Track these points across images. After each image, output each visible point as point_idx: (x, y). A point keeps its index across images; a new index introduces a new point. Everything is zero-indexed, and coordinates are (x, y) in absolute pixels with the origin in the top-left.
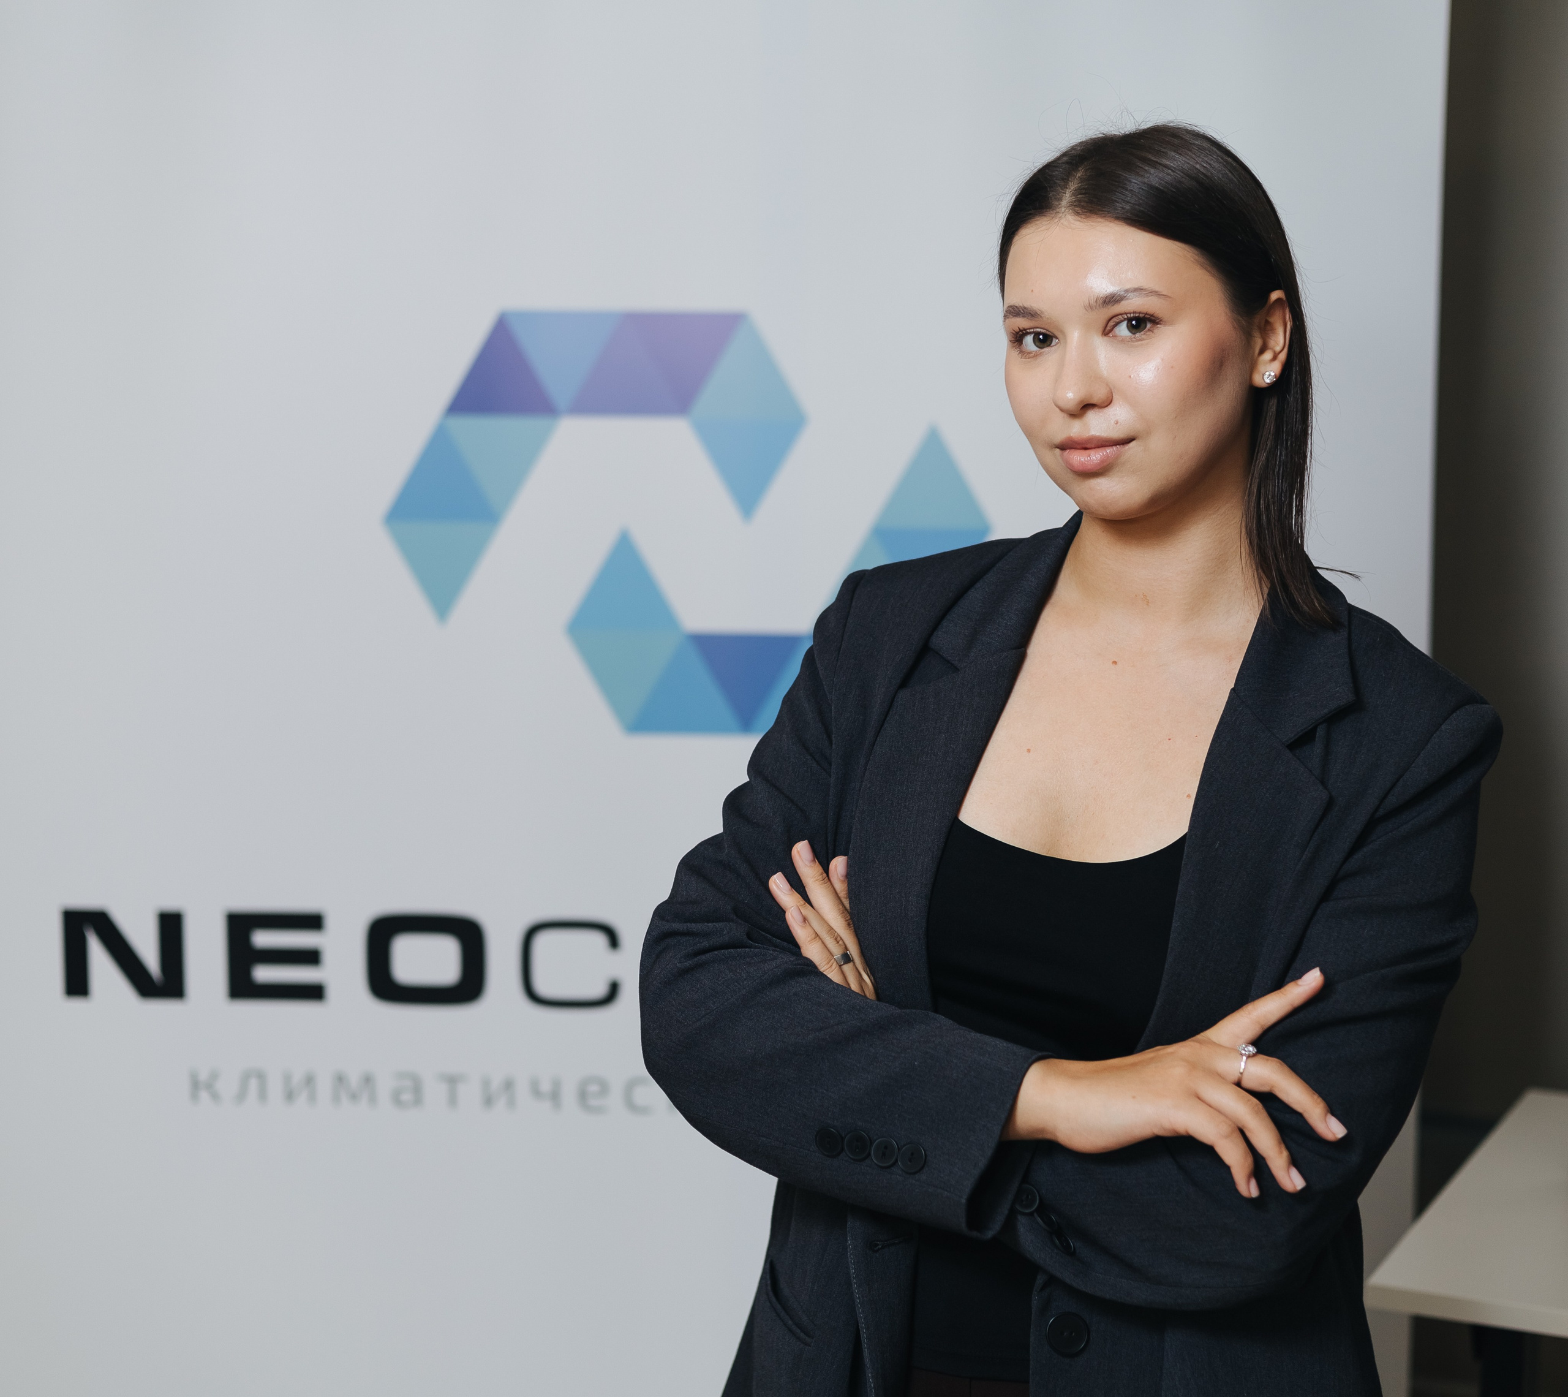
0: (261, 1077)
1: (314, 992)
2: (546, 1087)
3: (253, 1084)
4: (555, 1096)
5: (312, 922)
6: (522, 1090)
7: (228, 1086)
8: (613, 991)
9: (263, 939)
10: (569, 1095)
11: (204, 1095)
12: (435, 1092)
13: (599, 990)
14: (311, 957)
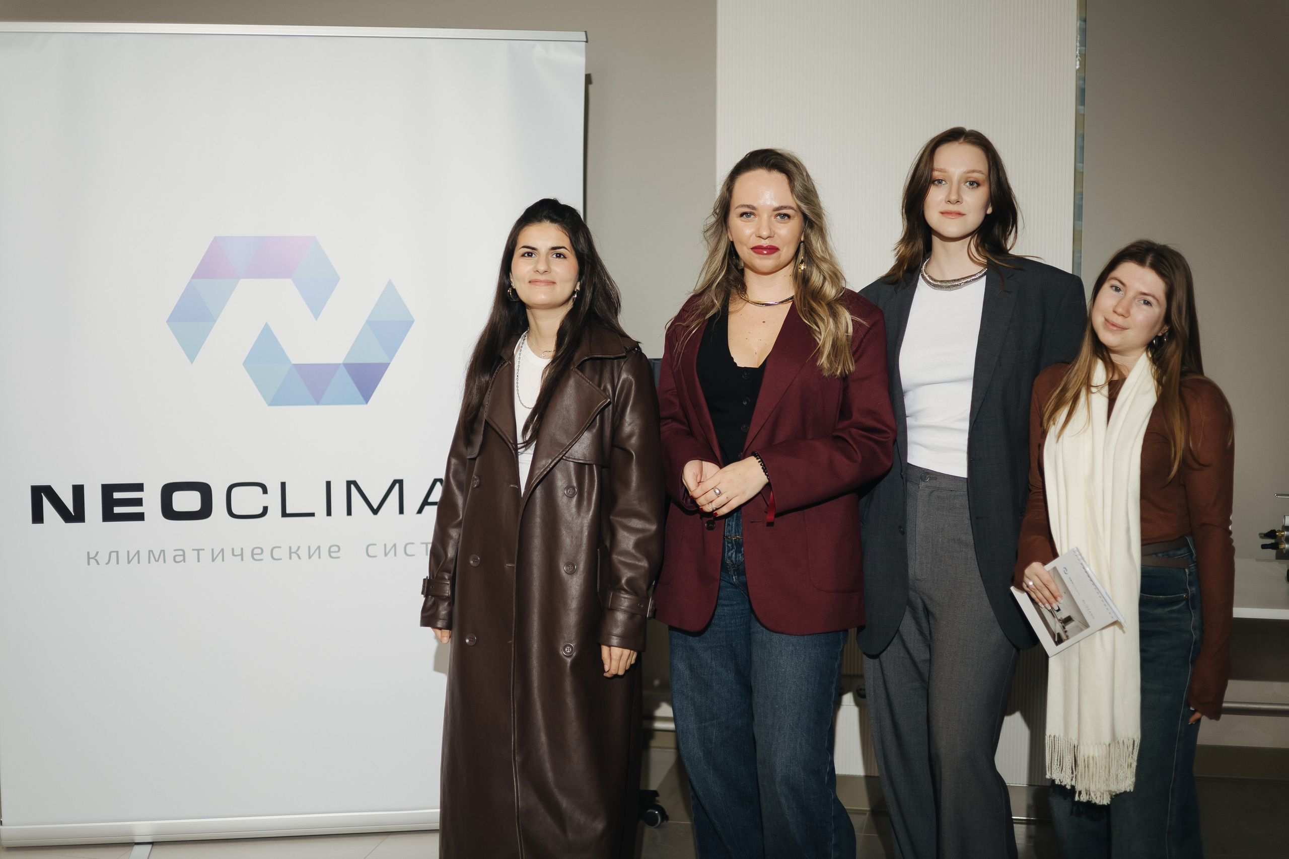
0: (117, 552)
1: (140, 517)
2: (238, 552)
3: (114, 555)
4: (242, 555)
5: (139, 487)
6: (228, 553)
7: (102, 558)
8: (265, 509)
9: (117, 495)
10: (247, 554)
11: (92, 561)
12: (191, 556)
13: (260, 511)
14: (138, 502)
